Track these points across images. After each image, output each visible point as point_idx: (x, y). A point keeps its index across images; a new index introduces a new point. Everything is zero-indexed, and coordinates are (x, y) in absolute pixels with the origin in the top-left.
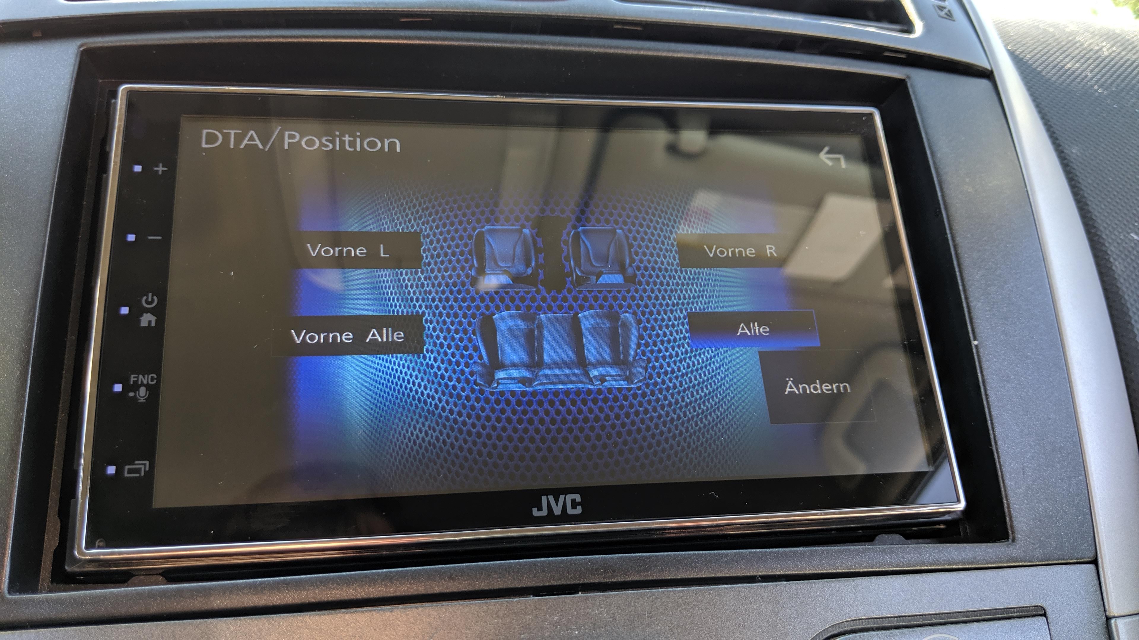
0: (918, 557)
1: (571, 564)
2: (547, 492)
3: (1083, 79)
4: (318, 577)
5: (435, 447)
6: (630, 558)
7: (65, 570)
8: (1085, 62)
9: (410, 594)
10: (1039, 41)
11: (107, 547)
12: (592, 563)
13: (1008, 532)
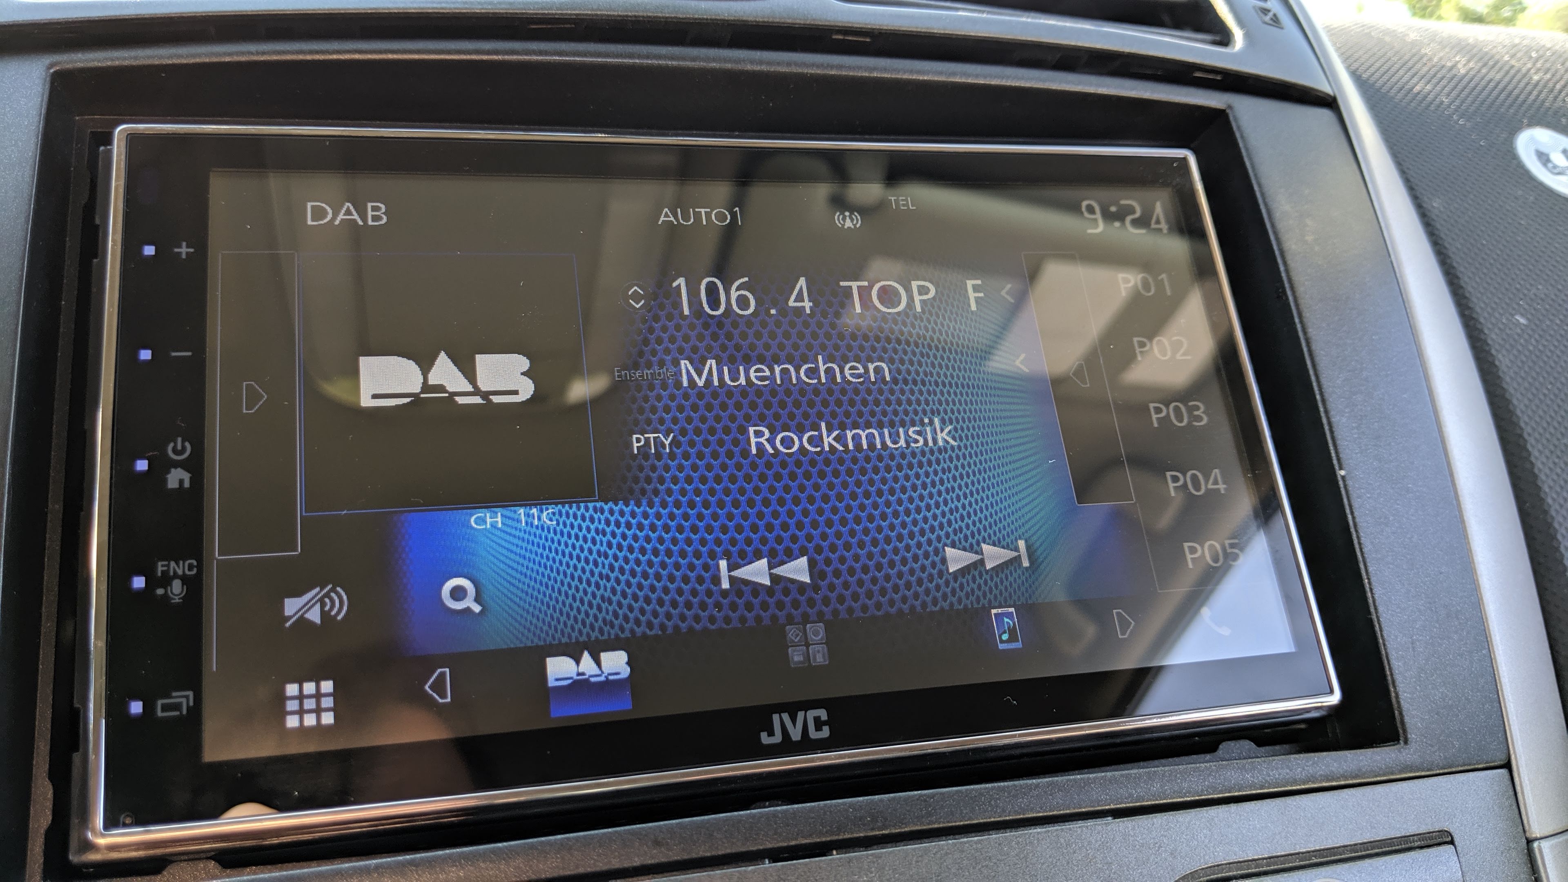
0: (1287, 774)
1: (825, 813)
2: (780, 708)
3: (1438, 106)
6: (906, 799)
7: (70, 861)
8: (1438, 83)
11: (137, 824)
13: (1398, 732)
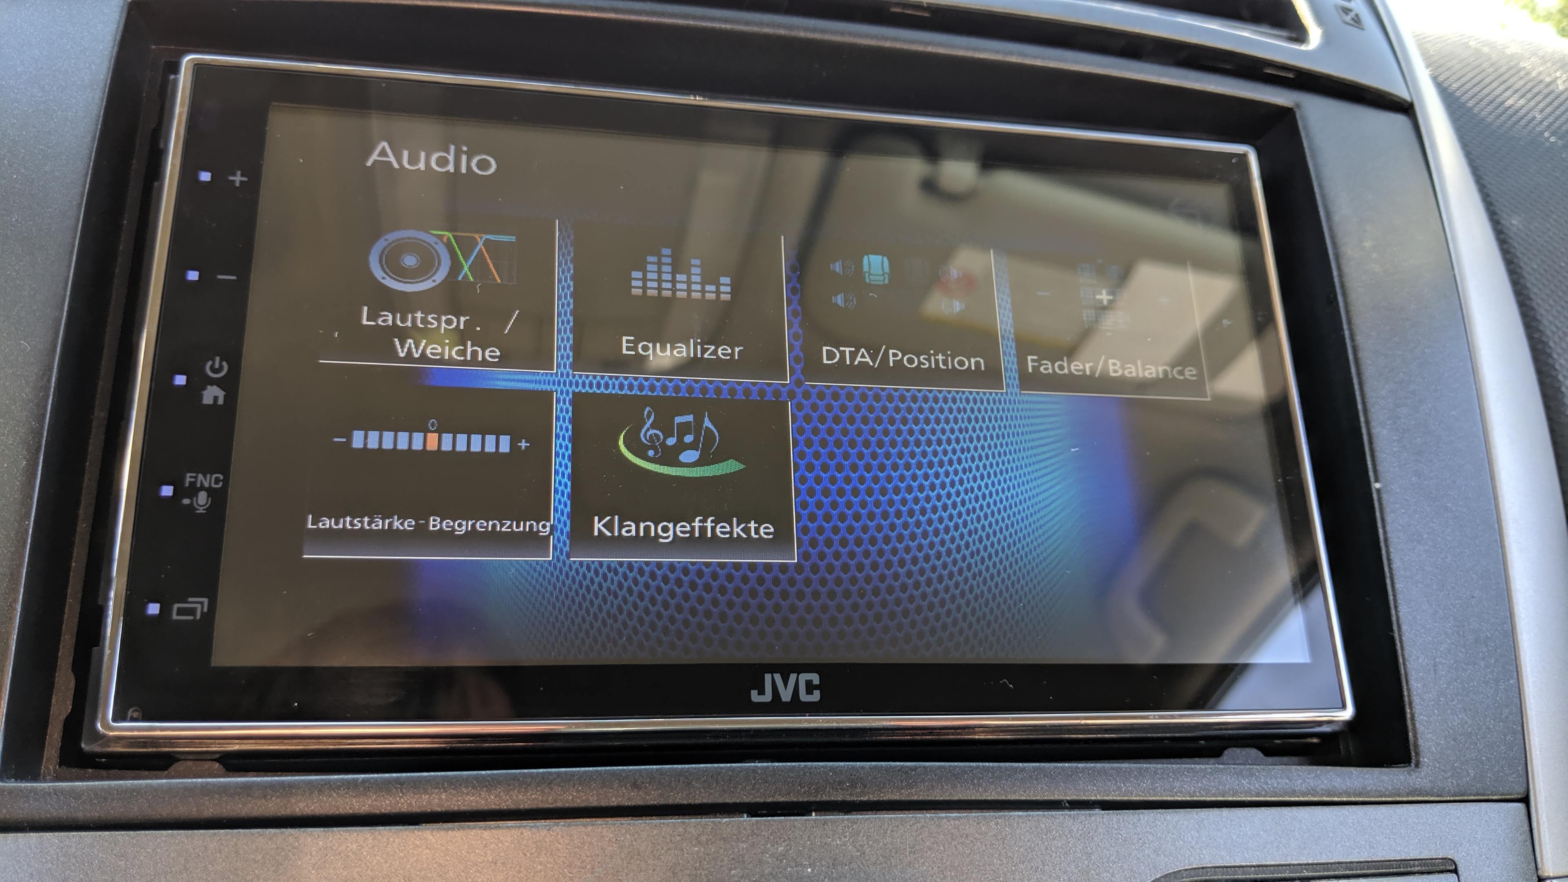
0: (1286, 784)
1: (805, 774)
2: (773, 668)
3: (1529, 122)
4: (446, 776)
5: (616, 596)
6: (887, 769)
7: (81, 749)
8: (1532, 98)
9: (576, 805)
10: (1469, 64)
11: (144, 719)
12: (835, 773)
13: (1410, 754)
